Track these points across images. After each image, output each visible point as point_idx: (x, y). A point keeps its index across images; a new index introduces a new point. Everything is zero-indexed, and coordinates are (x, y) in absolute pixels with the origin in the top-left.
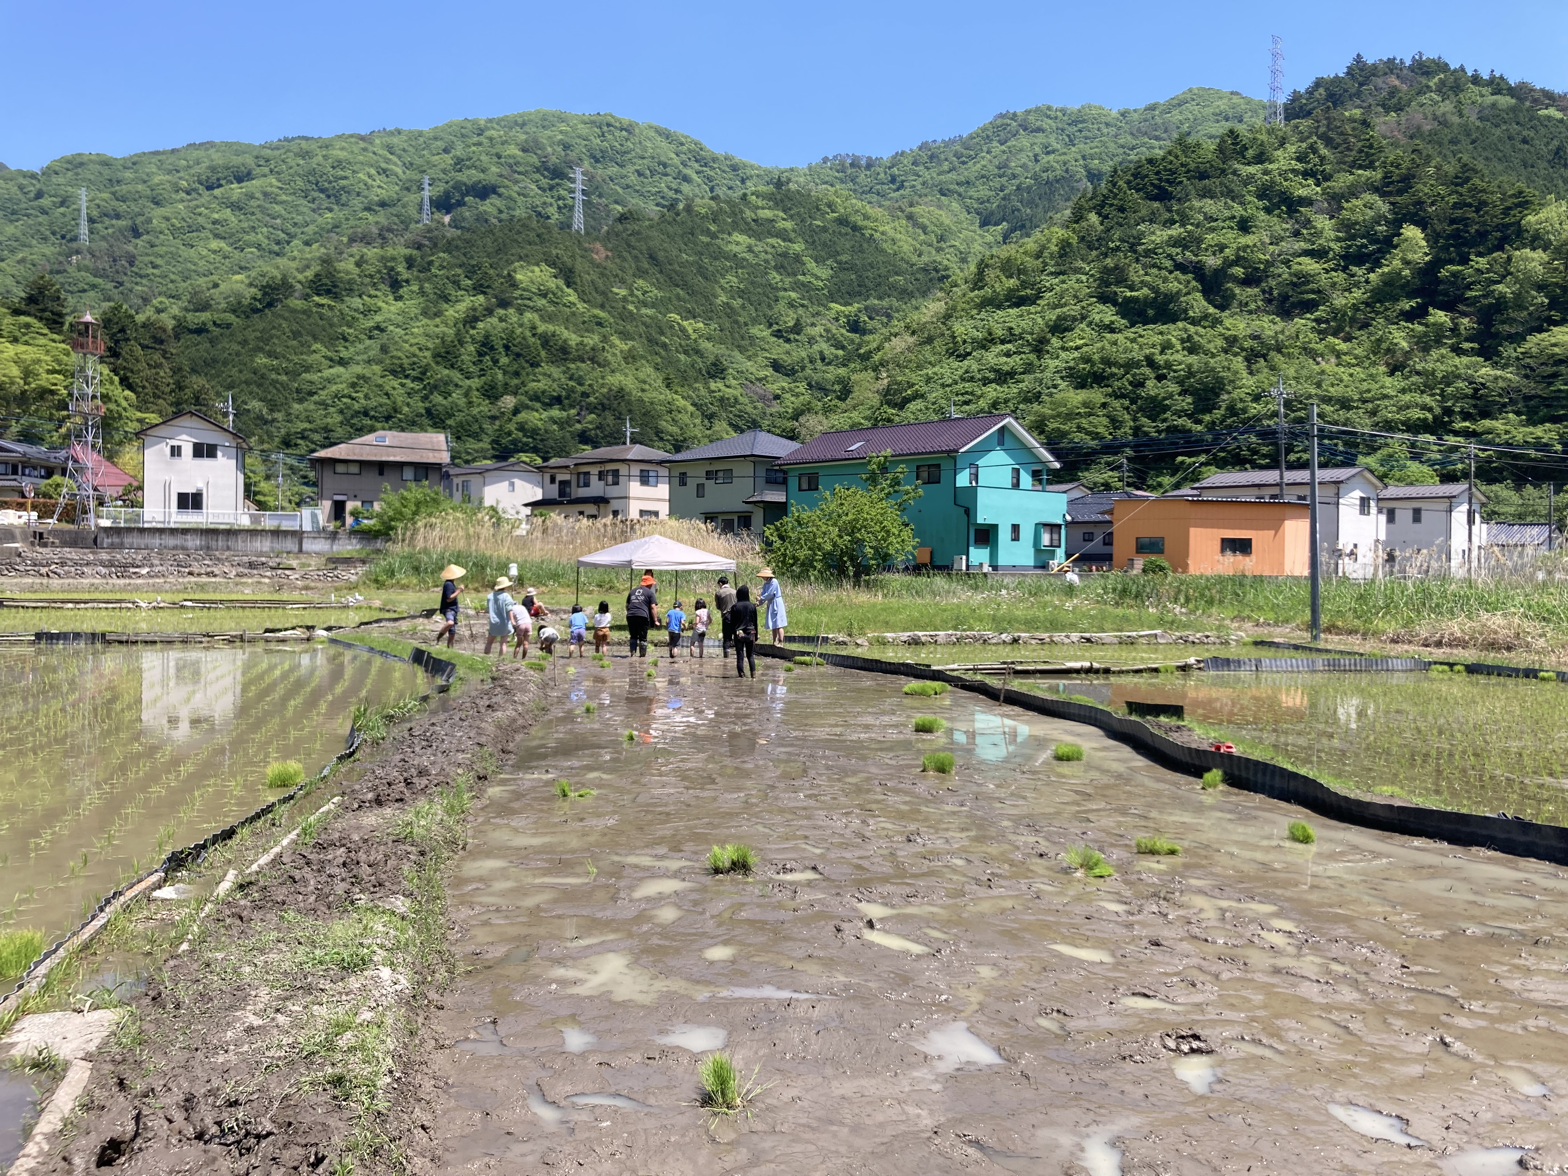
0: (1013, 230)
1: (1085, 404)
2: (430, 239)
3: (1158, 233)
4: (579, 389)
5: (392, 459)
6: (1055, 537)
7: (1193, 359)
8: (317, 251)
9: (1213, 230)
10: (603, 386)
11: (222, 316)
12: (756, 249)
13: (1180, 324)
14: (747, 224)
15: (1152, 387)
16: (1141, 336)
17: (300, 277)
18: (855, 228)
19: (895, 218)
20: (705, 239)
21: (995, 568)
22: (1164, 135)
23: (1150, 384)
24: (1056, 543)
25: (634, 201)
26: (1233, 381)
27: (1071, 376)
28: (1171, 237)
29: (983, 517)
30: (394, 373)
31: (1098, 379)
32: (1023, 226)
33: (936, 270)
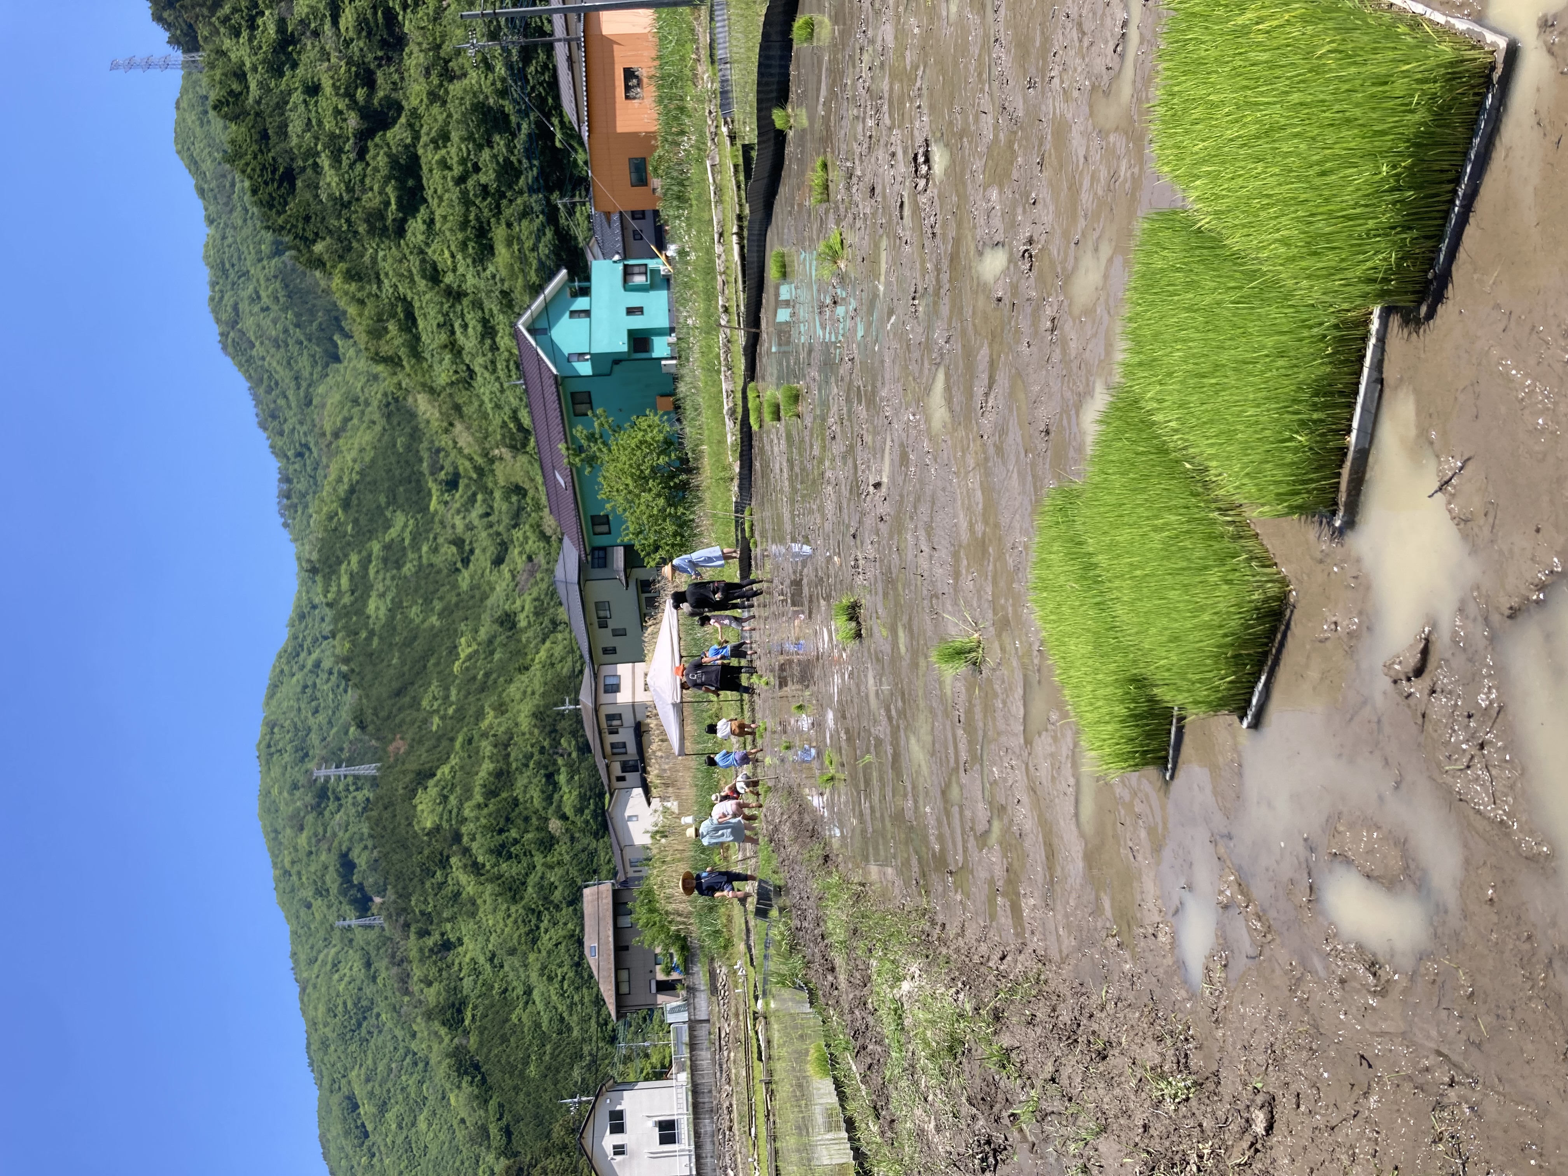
0: (341, 330)
1: (509, 244)
2: (398, 915)
3: (328, 180)
4: (536, 757)
5: (611, 939)
6: (636, 270)
7: (455, 136)
8: (420, 1025)
9: (320, 123)
10: (531, 733)
11: (491, 1112)
12: (382, 589)
13: (420, 152)
14: (356, 600)
15: (488, 177)
16: (435, 192)
17: (447, 1040)
18: (352, 491)
19: (338, 451)
20: (375, 642)
21: (672, 330)
22: (229, 177)
23: (483, 179)
24: (643, 269)
25: (344, 715)
26: (474, 94)
27: (481, 261)
28: (332, 166)
29: (621, 345)
30: (534, 941)
31: (482, 233)
32: (337, 319)
33: (388, 404)
